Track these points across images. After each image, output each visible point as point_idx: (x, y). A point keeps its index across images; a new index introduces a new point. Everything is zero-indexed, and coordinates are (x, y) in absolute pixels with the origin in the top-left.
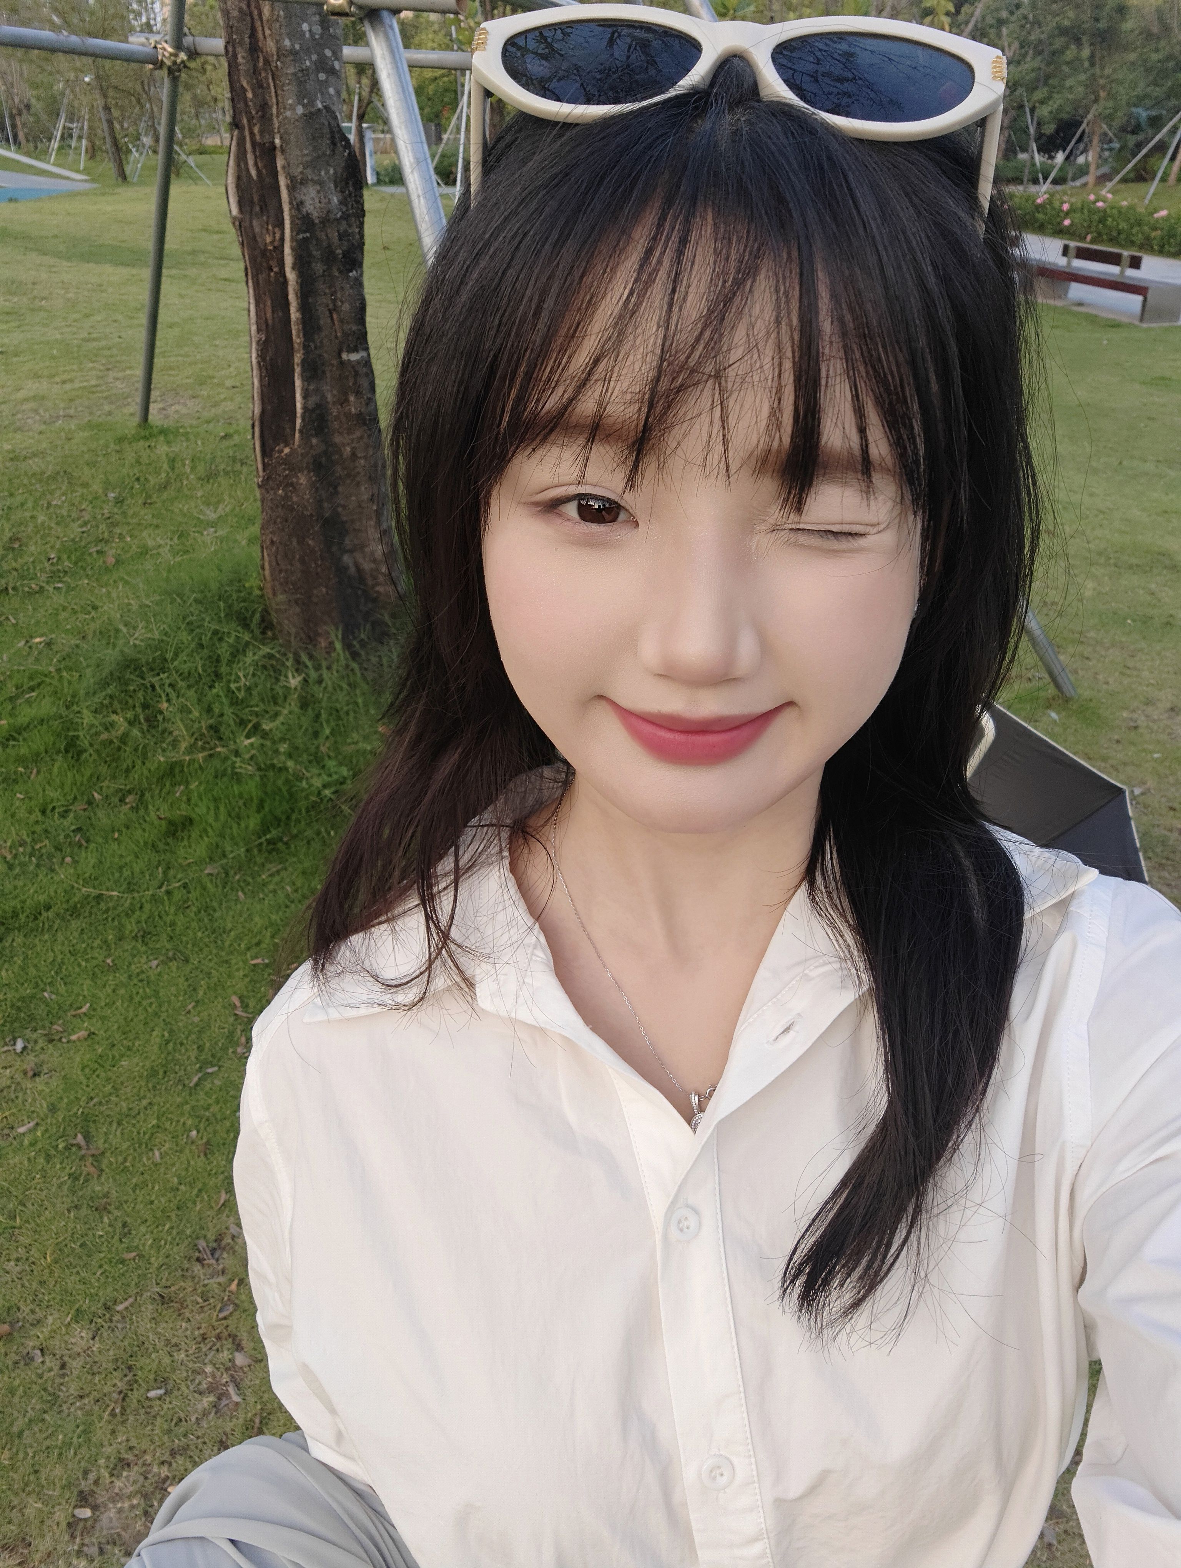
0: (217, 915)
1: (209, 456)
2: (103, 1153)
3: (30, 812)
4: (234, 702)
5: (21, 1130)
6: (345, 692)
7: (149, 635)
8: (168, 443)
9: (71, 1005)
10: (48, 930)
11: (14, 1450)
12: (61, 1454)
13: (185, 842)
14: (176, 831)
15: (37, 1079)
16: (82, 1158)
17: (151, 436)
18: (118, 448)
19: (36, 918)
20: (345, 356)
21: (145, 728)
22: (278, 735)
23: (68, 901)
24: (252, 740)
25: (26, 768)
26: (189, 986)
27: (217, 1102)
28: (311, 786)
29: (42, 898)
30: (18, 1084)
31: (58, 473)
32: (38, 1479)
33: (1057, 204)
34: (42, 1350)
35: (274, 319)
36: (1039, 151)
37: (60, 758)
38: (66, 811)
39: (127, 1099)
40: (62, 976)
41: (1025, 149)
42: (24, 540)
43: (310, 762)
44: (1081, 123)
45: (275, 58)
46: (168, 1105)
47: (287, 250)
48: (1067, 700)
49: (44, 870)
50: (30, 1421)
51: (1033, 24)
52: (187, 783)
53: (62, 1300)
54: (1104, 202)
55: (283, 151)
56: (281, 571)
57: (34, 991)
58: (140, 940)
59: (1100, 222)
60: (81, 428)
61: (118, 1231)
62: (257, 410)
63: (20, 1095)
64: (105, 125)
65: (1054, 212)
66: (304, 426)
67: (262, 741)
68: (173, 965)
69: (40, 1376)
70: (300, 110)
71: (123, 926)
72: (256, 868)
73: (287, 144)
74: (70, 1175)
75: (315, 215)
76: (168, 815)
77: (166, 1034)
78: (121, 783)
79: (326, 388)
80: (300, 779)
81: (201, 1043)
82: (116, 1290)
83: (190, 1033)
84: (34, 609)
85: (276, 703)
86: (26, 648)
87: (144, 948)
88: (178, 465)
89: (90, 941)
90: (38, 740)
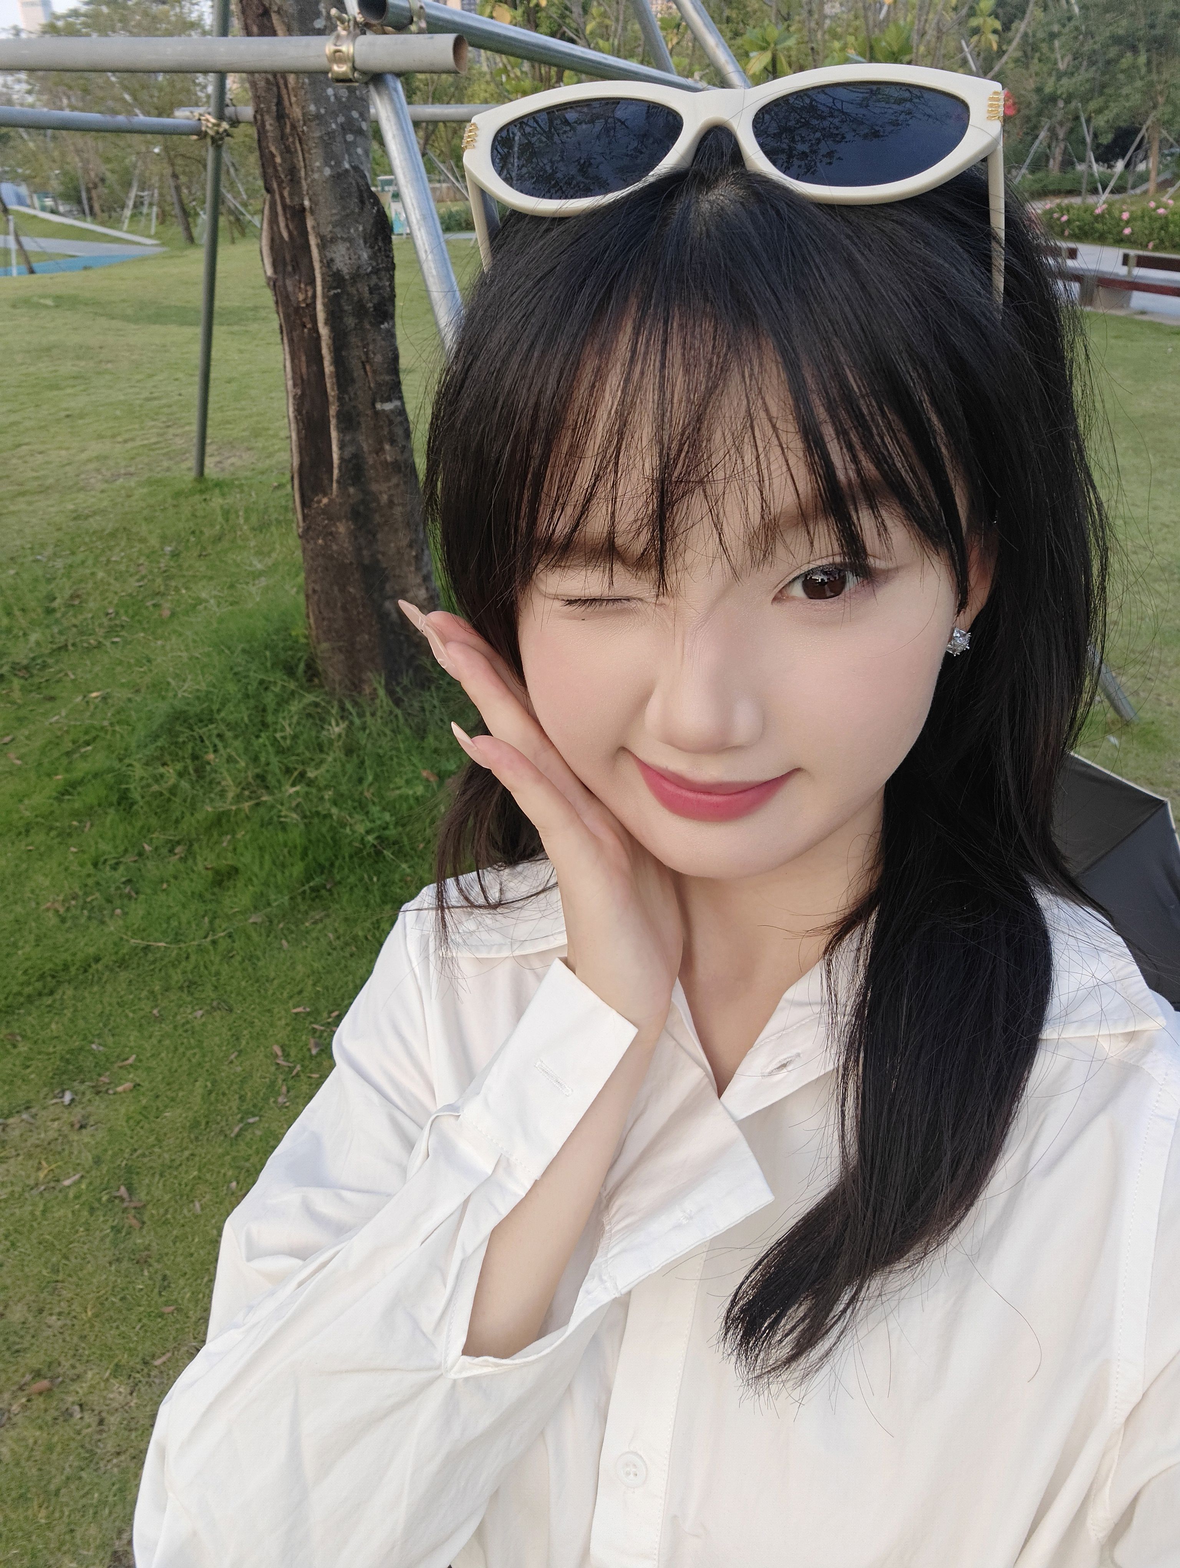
0: (260, 964)
1: (262, 506)
2: (144, 1206)
3: (82, 865)
4: (281, 751)
5: (67, 1183)
6: (389, 738)
7: (197, 687)
8: (223, 495)
9: (118, 1057)
10: (98, 982)
11: (51, 1508)
12: (96, 1513)
13: (231, 892)
14: (222, 881)
15: (84, 1131)
16: (125, 1210)
17: (207, 489)
18: (175, 502)
19: (86, 971)
20: (379, 406)
21: (194, 778)
22: (322, 783)
23: (116, 953)
24: (297, 788)
25: (80, 822)
26: (233, 1035)
27: (257, 1153)
28: (354, 832)
29: (91, 950)
30: (66, 1136)
31: (117, 530)
32: (73, 1538)
33: (1116, 214)
34: (81, 1405)
35: (308, 374)
36: (1097, 161)
37: (112, 811)
38: (117, 864)
39: (170, 1150)
40: (110, 1027)
41: (1082, 160)
42: (84, 597)
43: (355, 808)
44: (1139, 130)
45: (301, 123)
46: (209, 1156)
47: (319, 307)
48: (1127, 724)
49: (95, 922)
50: (68, 1478)
51: (1086, 35)
52: (234, 833)
53: (101, 1355)
54: (1166, 208)
55: (312, 212)
56: (323, 619)
57: (83, 1043)
58: (186, 990)
59: (1162, 228)
60: (141, 485)
61: (158, 1285)
62: (296, 462)
63: (67, 1147)
64: (173, 191)
65: (1113, 222)
66: (341, 476)
67: (306, 789)
68: (217, 1014)
69: (79, 1433)
70: (327, 172)
71: (170, 977)
72: (300, 916)
73: (316, 205)
74: (113, 1228)
75: (345, 271)
76: (214, 865)
77: (209, 1084)
78: (172, 834)
79: (361, 438)
80: (343, 825)
81: (243, 1093)
82: (154, 1344)
83: (232, 1083)
84: (93, 664)
85: (321, 751)
86: (84, 703)
87: (189, 999)
88: (232, 516)
89: (137, 992)
90: (91, 794)
